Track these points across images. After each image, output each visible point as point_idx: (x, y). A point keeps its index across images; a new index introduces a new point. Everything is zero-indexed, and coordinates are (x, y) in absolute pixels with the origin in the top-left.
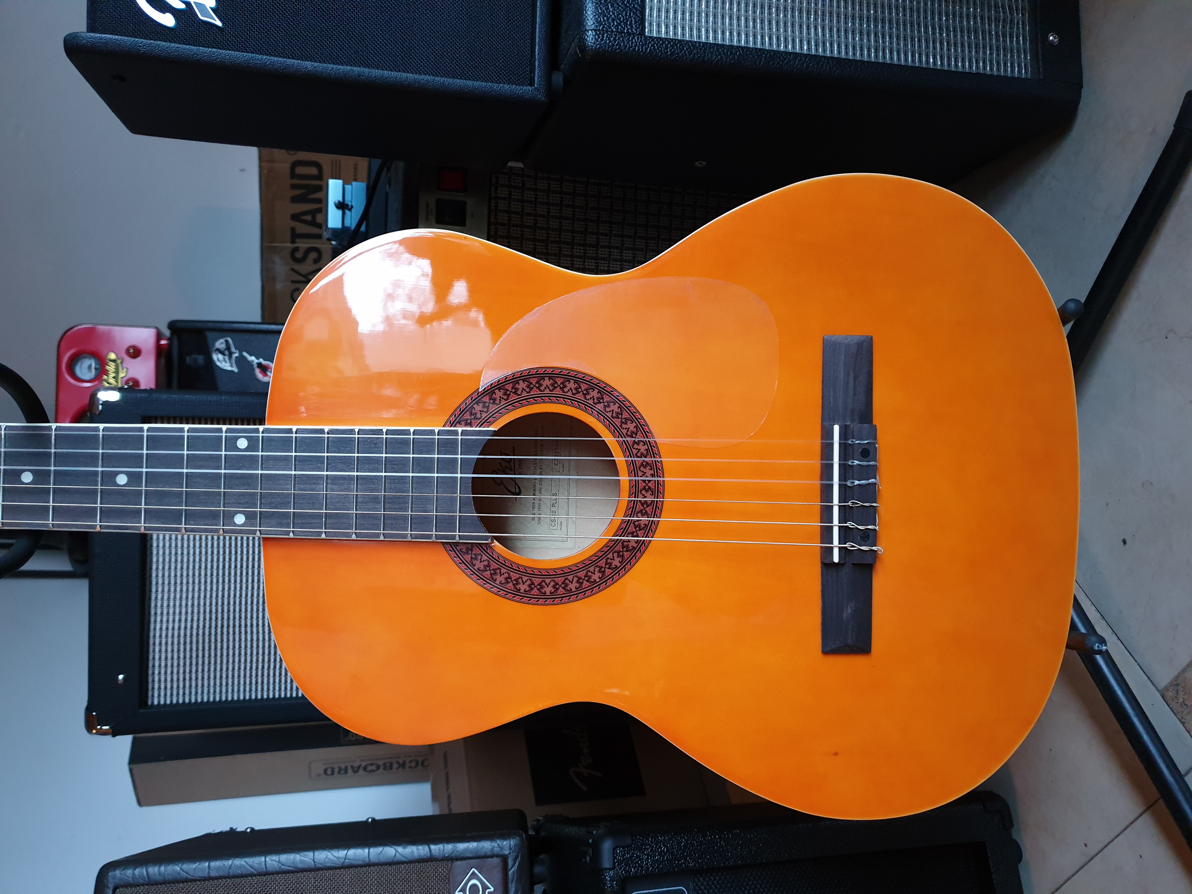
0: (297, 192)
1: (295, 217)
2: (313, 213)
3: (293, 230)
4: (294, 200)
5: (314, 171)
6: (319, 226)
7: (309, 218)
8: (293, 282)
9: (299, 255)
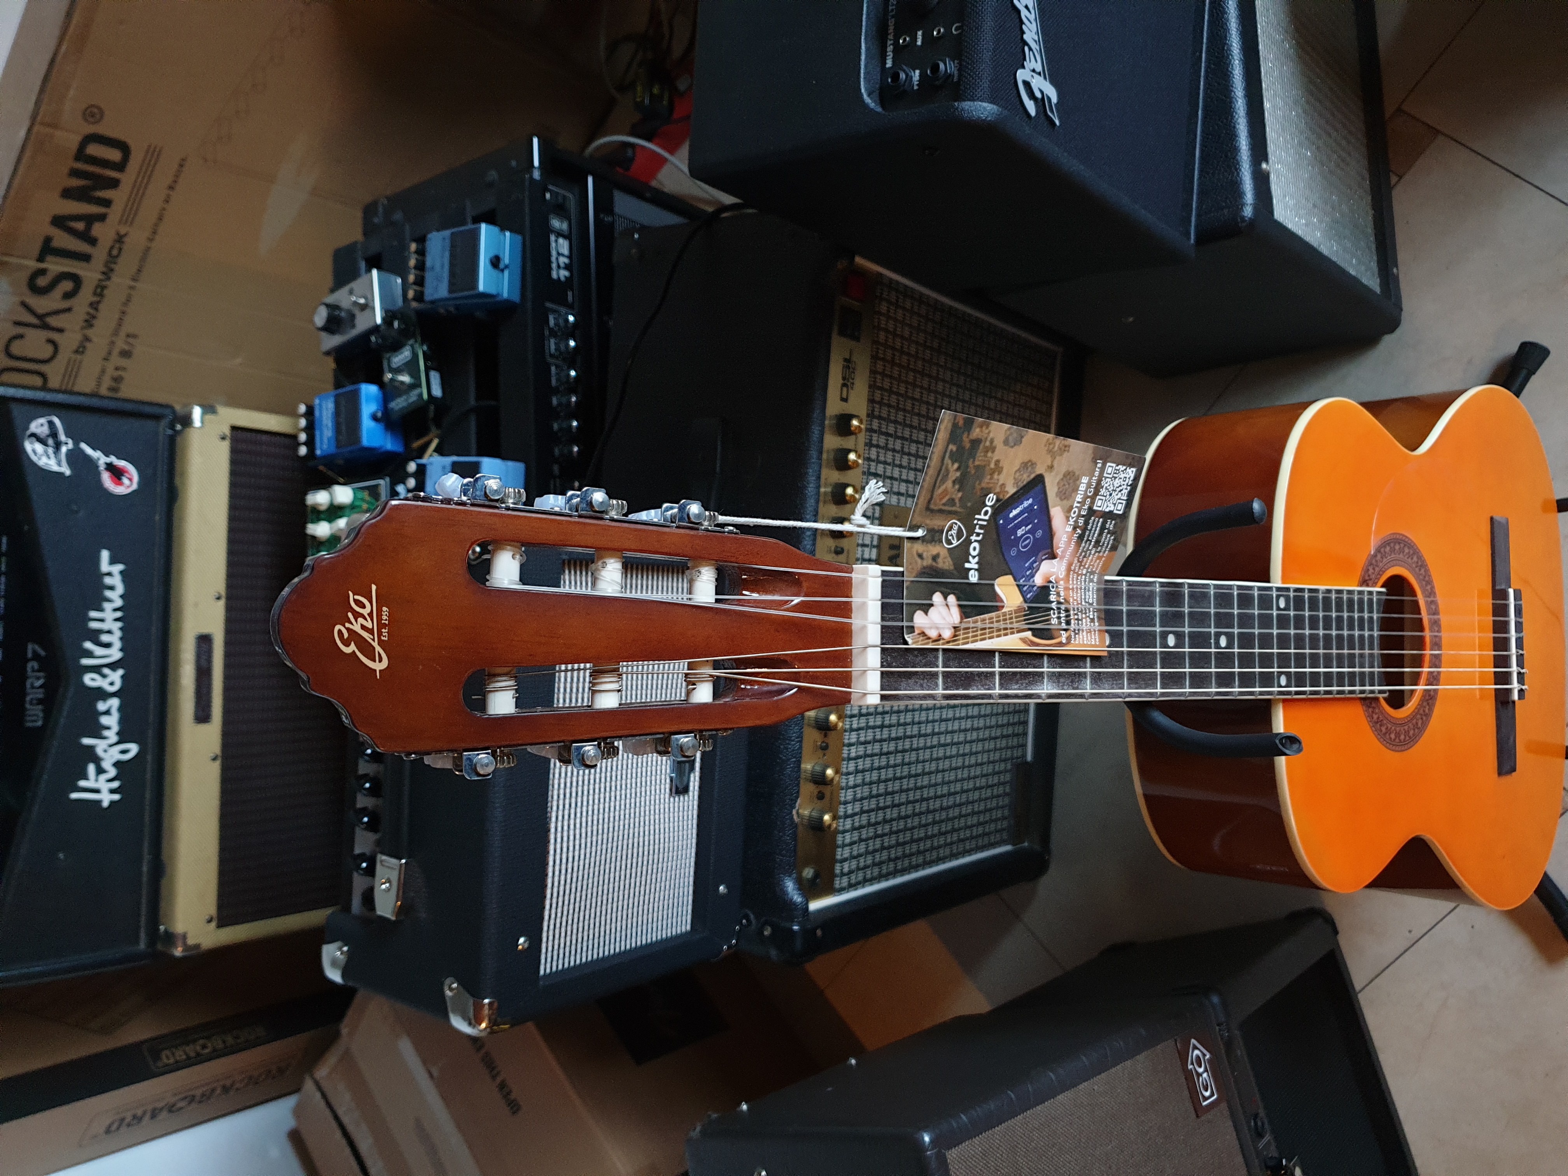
0: (76, 182)
1: (59, 222)
2: (90, 220)
3: (48, 240)
4: (67, 194)
5: (115, 155)
6: (93, 242)
7: (80, 226)
8: (18, 323)
9: (42, 282)
